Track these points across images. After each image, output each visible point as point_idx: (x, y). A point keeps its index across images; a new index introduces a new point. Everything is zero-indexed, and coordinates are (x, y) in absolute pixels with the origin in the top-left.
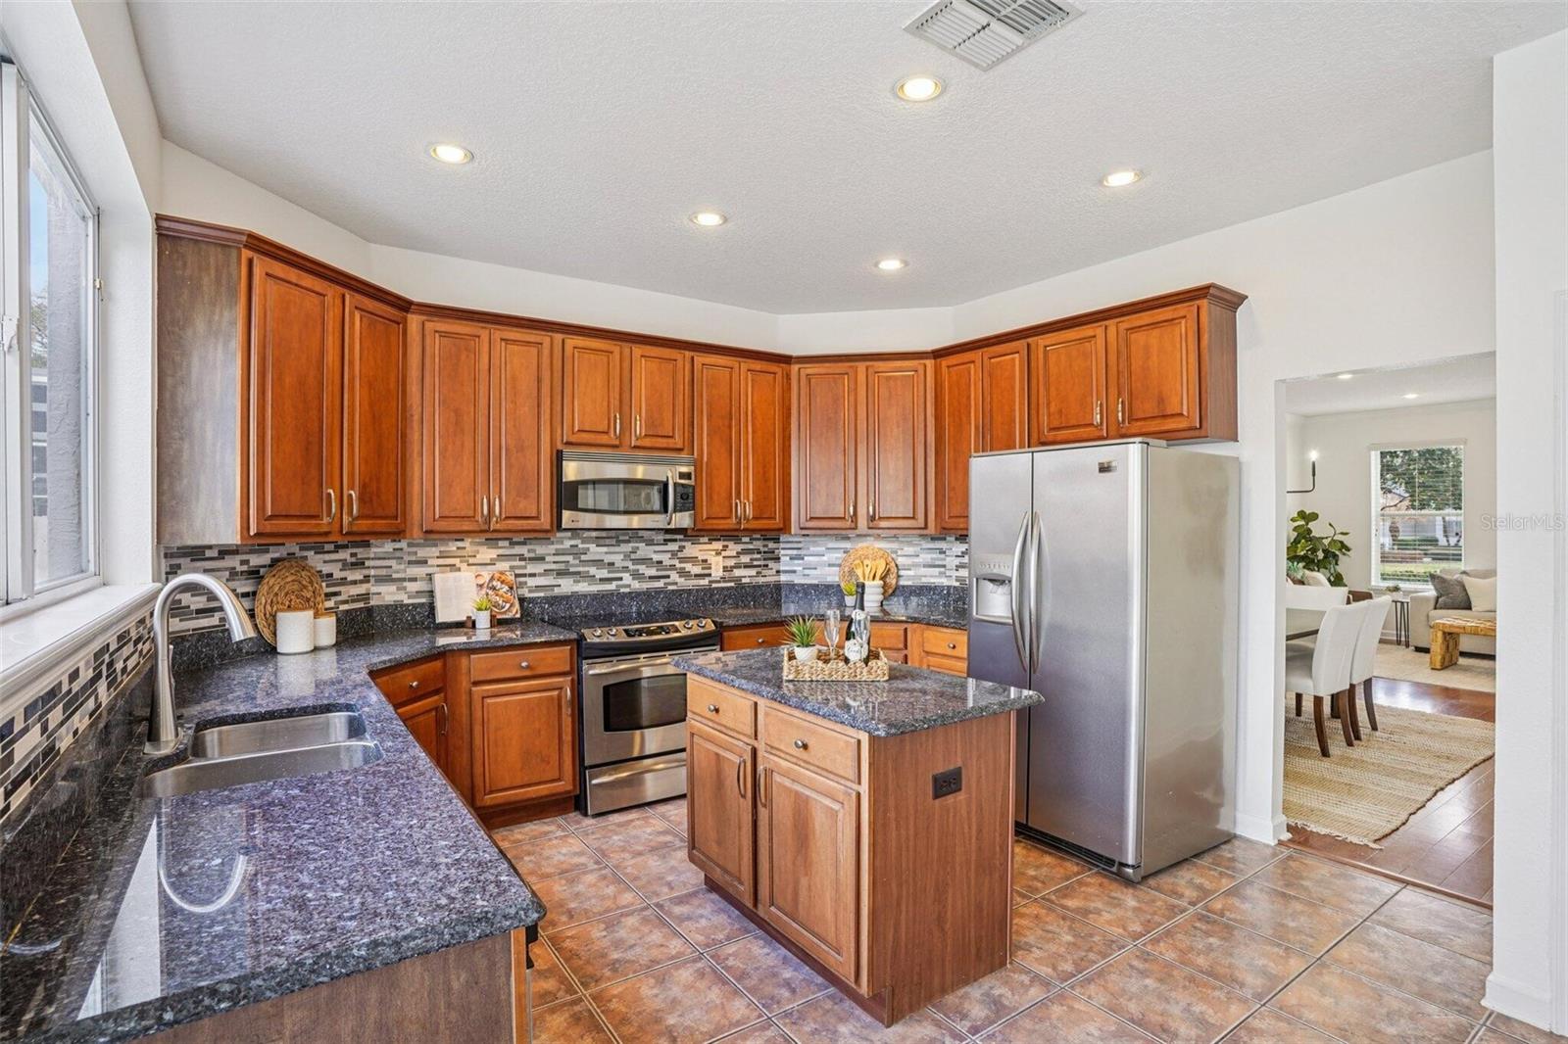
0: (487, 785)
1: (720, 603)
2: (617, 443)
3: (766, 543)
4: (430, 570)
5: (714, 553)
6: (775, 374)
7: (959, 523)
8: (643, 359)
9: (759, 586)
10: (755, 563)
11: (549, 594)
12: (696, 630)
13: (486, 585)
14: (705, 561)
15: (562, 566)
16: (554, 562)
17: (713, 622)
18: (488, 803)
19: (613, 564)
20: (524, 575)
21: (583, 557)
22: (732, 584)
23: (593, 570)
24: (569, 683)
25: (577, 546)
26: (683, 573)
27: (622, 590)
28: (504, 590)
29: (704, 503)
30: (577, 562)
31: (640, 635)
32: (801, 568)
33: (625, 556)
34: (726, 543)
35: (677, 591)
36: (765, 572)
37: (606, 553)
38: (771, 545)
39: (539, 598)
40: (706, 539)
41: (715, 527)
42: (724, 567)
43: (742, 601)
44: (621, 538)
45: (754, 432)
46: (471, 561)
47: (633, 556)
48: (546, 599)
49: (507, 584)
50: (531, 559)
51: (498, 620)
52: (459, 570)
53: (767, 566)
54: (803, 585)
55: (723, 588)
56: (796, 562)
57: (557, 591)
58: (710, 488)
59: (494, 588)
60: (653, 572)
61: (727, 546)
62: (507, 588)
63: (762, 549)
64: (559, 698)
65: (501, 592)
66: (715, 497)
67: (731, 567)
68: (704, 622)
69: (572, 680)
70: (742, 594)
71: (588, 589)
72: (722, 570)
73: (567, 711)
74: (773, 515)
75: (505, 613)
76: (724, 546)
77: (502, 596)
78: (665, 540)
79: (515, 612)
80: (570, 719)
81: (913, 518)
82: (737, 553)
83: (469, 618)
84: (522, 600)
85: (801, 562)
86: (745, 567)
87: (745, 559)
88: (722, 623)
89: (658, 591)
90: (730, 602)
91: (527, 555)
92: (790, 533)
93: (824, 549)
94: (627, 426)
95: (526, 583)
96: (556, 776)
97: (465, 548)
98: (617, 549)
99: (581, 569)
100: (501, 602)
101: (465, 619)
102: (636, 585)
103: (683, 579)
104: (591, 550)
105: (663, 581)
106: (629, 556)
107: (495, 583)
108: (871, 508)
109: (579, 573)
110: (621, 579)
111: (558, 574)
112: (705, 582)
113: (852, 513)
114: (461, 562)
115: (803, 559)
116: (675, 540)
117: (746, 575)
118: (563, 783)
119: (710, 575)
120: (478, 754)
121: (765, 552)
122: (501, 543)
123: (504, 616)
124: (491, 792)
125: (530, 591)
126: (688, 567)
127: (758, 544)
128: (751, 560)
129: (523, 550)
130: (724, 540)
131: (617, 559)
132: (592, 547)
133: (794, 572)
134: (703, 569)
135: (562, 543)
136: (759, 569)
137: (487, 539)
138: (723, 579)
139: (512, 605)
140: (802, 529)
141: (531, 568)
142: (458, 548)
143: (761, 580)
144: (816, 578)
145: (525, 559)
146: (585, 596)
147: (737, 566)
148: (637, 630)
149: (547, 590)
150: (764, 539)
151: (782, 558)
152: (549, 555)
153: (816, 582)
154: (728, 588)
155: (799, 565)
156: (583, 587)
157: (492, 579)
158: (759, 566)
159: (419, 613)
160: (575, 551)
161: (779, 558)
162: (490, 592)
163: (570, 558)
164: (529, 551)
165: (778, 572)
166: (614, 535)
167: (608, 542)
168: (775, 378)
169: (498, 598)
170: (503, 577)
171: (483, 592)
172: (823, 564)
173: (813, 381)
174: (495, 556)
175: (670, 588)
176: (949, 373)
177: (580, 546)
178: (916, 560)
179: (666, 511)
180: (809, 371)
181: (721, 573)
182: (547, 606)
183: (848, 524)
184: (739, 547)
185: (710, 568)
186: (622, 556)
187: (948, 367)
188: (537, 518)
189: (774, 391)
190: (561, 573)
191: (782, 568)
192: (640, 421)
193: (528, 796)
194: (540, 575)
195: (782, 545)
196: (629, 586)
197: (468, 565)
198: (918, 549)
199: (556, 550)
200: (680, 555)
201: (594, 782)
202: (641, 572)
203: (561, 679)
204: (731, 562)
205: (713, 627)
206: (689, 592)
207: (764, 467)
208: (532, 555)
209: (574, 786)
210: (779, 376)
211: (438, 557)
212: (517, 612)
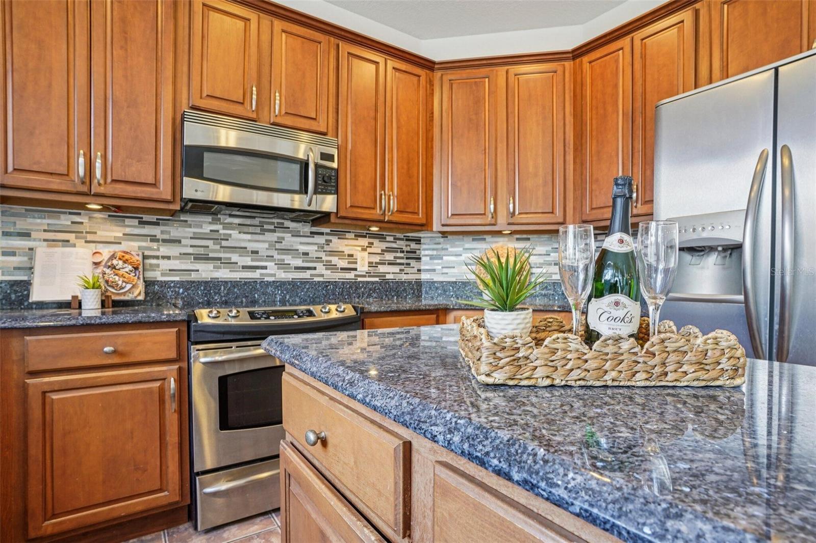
0: (49, 506)
1: (365, 296)
2: (254, 116)
3: (408, 243)
4: (30, 244)
5: (360, 249)
6: (419, 76)
7: (603, 214)
8: (284, 35)
9: (402, 283)
10: (398, 261)
11: (185, 278)
12: (334, 315)
13: (103, 264)
14: (351, 256)
15: (202, 251)
16: (191, 246)
17: (354, 307)
18: (49, 531)
19: (257, 252)
20: (157, 257)
21: (224, 243)
22: (377, 279)
23: (235, 258)
24: (175, 373)
25: (218, 231)
26: (330, 266)
27: (267, 279)
28: (127, 270)
29: (348, 191)
30: (218, 247)
31: (268, 318)
32: (440, 267)
33: (270, 245)
34: (371, 240)
35: (323, 282)
36: (407, 270)
37: (249, 241)
38: (413, 246)
39: (172, 282)
40: (352, 236)
41: (359, 216)
42: (369, 263)
43: (386, 295)
44: (266, 227)
45: (398, 128)
46: (90, 237)
47: (278, 246)
48: (181, 284)
49: (131, 263)
50: (164, 241)
51: (113, 301)
52: (74, 246)
53: (409, 264)
54: (442, 282)
55: (368, 282)
56: (436, 261)
57: (194, 277)
58: (354, 176)
59: (113, 267)
60: (299, 262)
61: (372, 244)
62: (130, 267)
63: (405, 249)
64: (162, 390)
65: (121, 272)
66: (360, 187)
67: (376, 263)
68: (343, 307)
69: (180, 369)
70: (387, 288)
71: (229, 276)
72: (367, 264)
73: (171, 407)
74: (416, 211)
75: (124, 294)
76: (369, 243)
77: (122, 276)
78: (312, 233)
79: (138, 293)
80: (176, 416)
81: (552, 213)
82: (382, 250)
83: (75, 297)
84: (149, 284)
85: (440, 261)
86: (389, 264)
87: (389, 257)
88: (362, 308)
89: (304, 282)
90: (375, 295)
91: (159, 236)
92: (432, 230)
93: (461, 249)
94: (264, 101)
95: (158, 266)
96: (157, 486)
97: (82, 223)
98: (261, 237)
99: (222, 255)
100: (120, 283)
101: (70, 298)
102: (282, 275)
103: (329, 272)
104: (233, 236)
105: (309, 272)
106: (275, 246)
107: (115, 262)
108: (511, 206)
109: (220, 259)
110: (265, 268)
111: (195, 259)
112: (351, 275)
113: (492, 210)
114: (77, 238)
115: (442, 259)
116: (322, 234)
117: (391, 272)
118: (166, 493)
119: (355, 269)
120: (35, 469)
121: (407, 252)
122: (128, 222)
123: (122, 298)
124: (54, 516)
125: (163, 275)
126: (335, 260)
127: (401, 244)
128: (395, 257)
129: (156, 231)
130: (369, 237)
131: (262, 247)
132: (234, 233)
133: (434, 270)
134: (349, 263)
135: (201, 227)
136: (402, 267)
137: (109, 216)
138: (369, 274)
139: (134, 286)
140: (443, 225)
141: (164, 250)
142: (72, 223)
143: (404, 277)
144: (453, 276)
145: (158, 241)
146: (226, 282)
147: (382, 263)
148: (265, 312)
149: (183, 275)
150: (407, 240)
151: (423, 259)
152: (187, 238)
153: (454, 280)
154: (373, 283)
155: (438, 264)
156: (224, 274)
157: (113, 257)
158: (402, 264)
159: (16, 292)
160: (215, 236)
161: (420, 259)
162: (108, 271)
163: (210, 243)
164: (162, 232)
165: (419, 270)
166: (258, 223)
167: (251, 229)
168: (419, 81)
169: (117, 278)
170: (127, 257)
171: (99, 270)
172: (459, 264)
173: (454, 86)
174: (121, 235)
175: (316, 279)
176: (592, 68)
177: (222, 232)
178: (547, 258)
179: (306, 193)
180: (452, 77)
181: (366, 268)
182: (181, 291)
183: (489, 219)
184: (384, 245)
185: (356, 263)
186: (266, 245)
187: (590, 62)
188: (154, 185)
189: (418, 91)
190: (198, 258)
191: (422, 268)
192: (280, 96)
193: (115, 514)
194: (176, 258)
195: (423, 247)
196: (274, 275)
197: (87, 242)
198: (549, 248)
199: (194, 233)
200: (326, 248)
201: (208, 490)
202: (286, 262)
203: (164, 368)
204: (376, 259)
205: (353, 313)
206: (335, 284)
207: (408, 163)
208: (166, 237)
209: (182, 495)
210: (423, 79)
211: (45, 231)
212: (139, 294)
